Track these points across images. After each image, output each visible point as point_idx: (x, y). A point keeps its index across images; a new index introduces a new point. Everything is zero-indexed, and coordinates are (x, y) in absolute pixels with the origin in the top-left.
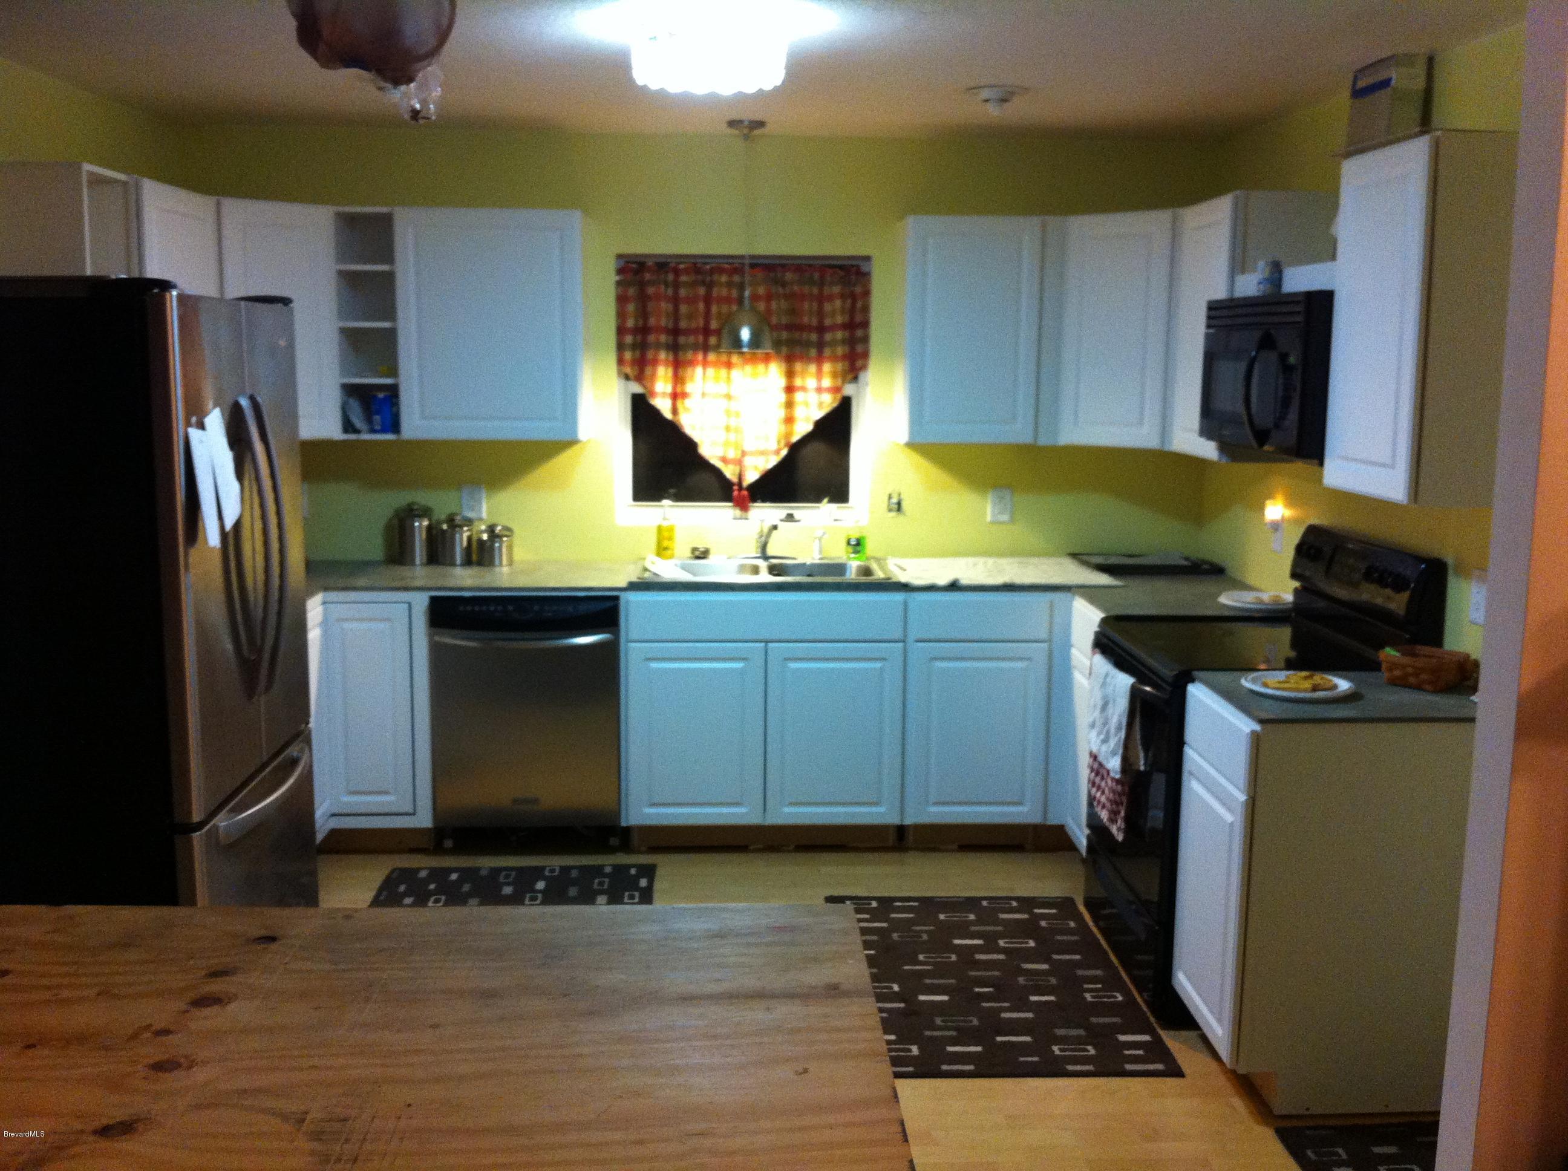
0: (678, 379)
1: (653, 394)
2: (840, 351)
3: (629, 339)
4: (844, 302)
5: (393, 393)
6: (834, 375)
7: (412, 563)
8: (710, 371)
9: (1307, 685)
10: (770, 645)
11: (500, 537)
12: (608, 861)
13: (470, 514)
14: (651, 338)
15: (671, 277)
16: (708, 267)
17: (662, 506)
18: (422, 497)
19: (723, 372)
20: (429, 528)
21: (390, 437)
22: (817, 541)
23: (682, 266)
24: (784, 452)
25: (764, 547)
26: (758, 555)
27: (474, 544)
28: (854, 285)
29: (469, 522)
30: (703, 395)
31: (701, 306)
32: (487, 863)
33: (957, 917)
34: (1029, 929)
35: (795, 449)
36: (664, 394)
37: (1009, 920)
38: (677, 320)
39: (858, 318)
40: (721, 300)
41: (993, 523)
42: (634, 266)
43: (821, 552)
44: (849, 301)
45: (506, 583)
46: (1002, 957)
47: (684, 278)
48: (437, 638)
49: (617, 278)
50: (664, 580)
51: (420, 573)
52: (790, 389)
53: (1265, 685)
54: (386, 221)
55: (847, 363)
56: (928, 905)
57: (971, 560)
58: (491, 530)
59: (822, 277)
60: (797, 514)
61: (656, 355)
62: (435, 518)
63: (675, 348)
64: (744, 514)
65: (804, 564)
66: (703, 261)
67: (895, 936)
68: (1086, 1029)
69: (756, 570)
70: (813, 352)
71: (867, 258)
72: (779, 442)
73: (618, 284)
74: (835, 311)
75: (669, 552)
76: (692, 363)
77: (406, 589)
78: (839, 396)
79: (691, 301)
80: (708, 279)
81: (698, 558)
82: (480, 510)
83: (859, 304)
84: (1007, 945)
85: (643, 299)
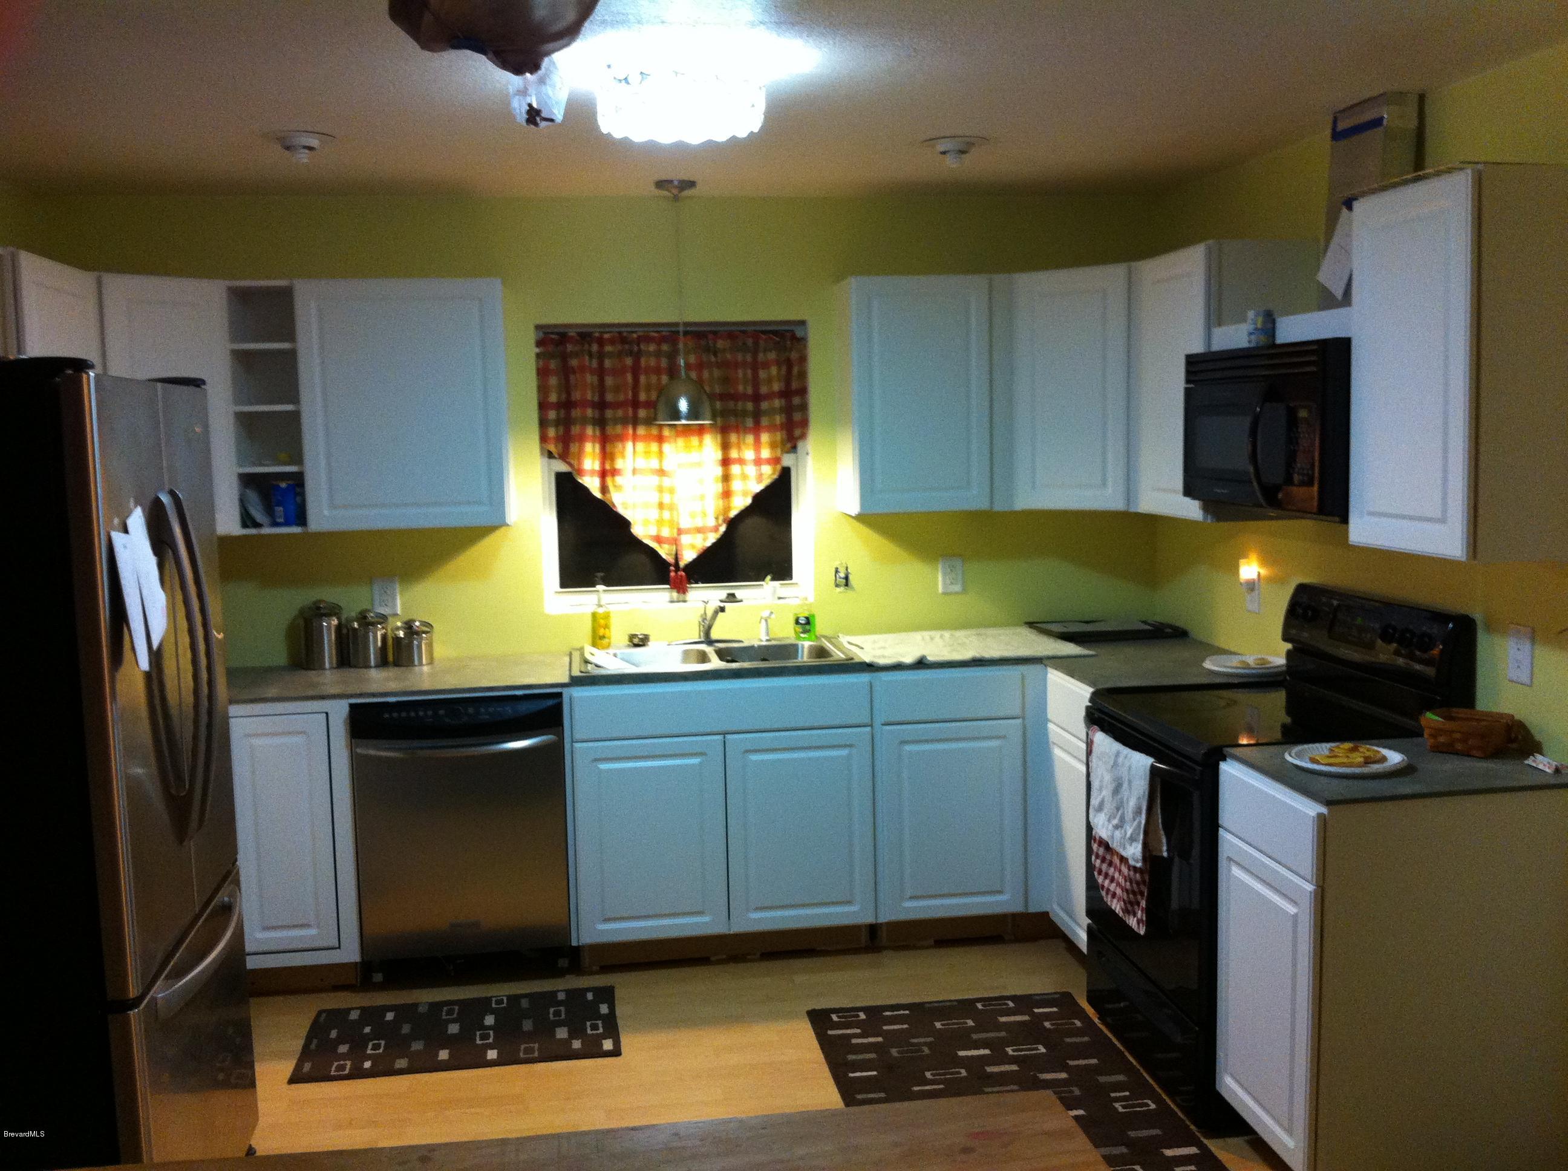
0: (606, 455)
1: (580, 472)
2: (778, 419)
3: (552, 415)
4: (779, 369)
5: (298, 482)
6: (773, 446)
7: (322, 667)
8: (640, 446)
9: (1358, 758)
10: (728, 737)
11: (418, 633)
12: (560, 986)
13: (382, 610)
14: (576, 413)
15: (595, 348)
16: (635, 336)
17: (598, 591)
18: (329, 594)
19: (654, 446)
20: (339, 628)
21: (296, 530)
22: (763, 621)
23: (606, 336)
24: (723, 529)
25: (707, 633)
26: (703, 639)
27: (390, 642)
28: (791, 350)
29: (383, 619)
30: (634, 471)
31: (629, 377)
32: (425, 997)
33: (954, 1024)
34: (1032, 1032)
35: (733, 524)
36: (592, 472)
37: (1011, 1023)
38: (602, 394)
39: (795, 385)
40: (648, 371)
41: (945, 593)
42: (553, 336)
43: (768, 634)
44: (784, 369)
45: (426, 685)
46: (1015, 1067)
47: (608, 348)
48: (359, 751)
49: (537, 350)
50: (609, 672)
51: (329, 678)
52: (726, 462)
53: (1313, 761)
54: (285, 296)
55: (784, 432)
56: (922, 1013)
57: (926, 634)
58: (409, 626)
59: (756, 343)
60: (739, 593)
61: (584, 429)
62: (344, 617)
63: (601, 423)
64: (681, 596)
65: (752, 647)
66: (629, 329)
67: (894, 1052)
68: (1127, 1146)
69: (703, 658)
70: (750, 422)
71: (802, 323)
72: (717, 518)
73: (538, 356)
74: (772, 378)
75: (605, 641)
76: (621, 438)
77: (323, 697)
78: (779, 467)
79: (618, 372)
80: (636, 349)
81: (636, 645)
82: (394, 606)
83: (795, 370)
84: (1015, 1053)
85: (566, 371)
